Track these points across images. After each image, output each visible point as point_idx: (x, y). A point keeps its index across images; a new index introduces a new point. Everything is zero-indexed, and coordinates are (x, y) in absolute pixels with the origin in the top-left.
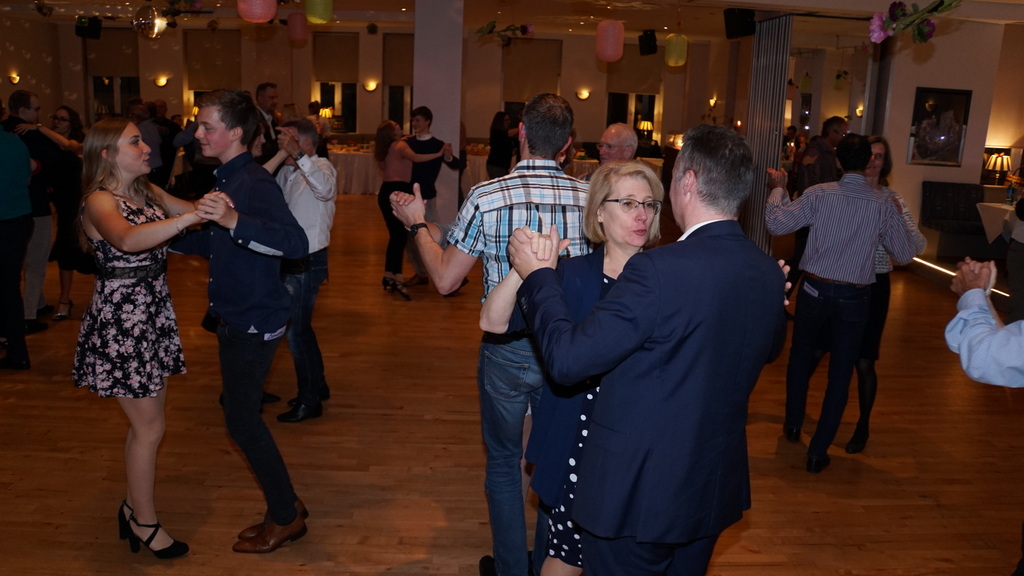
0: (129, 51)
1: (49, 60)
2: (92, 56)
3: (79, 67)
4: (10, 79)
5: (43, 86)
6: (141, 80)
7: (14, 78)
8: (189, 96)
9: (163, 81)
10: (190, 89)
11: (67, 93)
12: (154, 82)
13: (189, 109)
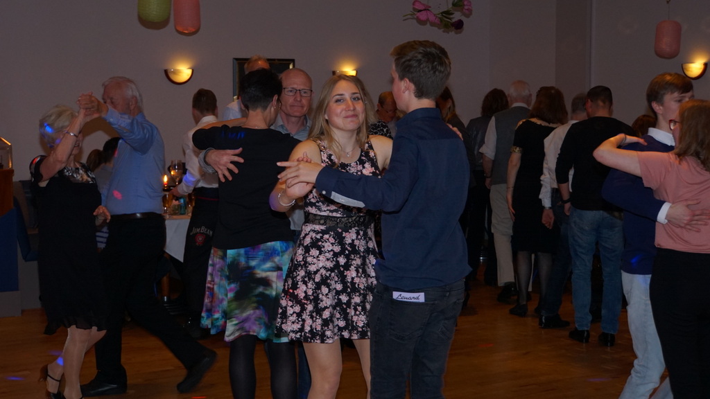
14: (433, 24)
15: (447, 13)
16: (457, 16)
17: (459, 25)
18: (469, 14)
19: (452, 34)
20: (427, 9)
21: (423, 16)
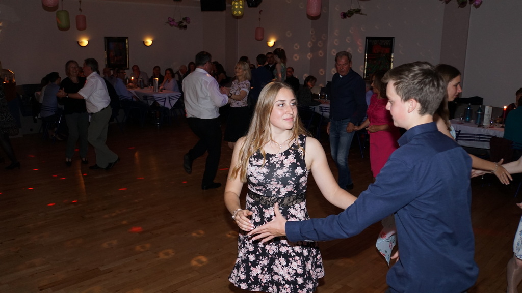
14: (175, 26)
15: (181, 22)
16: (185, 23)
17: (185, 27)
18: (189, 22)
19: (183, 30)
20: (173, 20)
21: (172, 23)
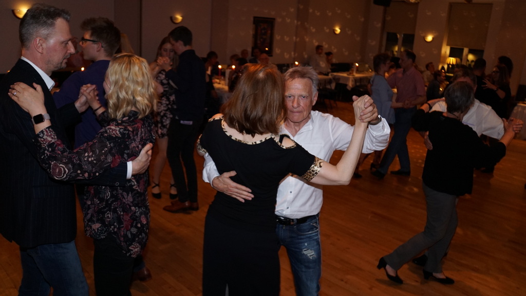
0: (412, 16)
1: (363, 19)
2: (388, 18)
3: (379, 25)
4: (334, 31)
5: (355, 35)
6: (416, 37)
7: (336, 30)
8: (446, 50)
9: (429, 38)
10: (447, 45)
11: (370, 41)
12: (424, 38)
13: (445, 58)
